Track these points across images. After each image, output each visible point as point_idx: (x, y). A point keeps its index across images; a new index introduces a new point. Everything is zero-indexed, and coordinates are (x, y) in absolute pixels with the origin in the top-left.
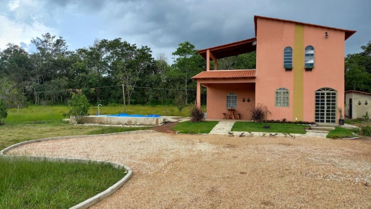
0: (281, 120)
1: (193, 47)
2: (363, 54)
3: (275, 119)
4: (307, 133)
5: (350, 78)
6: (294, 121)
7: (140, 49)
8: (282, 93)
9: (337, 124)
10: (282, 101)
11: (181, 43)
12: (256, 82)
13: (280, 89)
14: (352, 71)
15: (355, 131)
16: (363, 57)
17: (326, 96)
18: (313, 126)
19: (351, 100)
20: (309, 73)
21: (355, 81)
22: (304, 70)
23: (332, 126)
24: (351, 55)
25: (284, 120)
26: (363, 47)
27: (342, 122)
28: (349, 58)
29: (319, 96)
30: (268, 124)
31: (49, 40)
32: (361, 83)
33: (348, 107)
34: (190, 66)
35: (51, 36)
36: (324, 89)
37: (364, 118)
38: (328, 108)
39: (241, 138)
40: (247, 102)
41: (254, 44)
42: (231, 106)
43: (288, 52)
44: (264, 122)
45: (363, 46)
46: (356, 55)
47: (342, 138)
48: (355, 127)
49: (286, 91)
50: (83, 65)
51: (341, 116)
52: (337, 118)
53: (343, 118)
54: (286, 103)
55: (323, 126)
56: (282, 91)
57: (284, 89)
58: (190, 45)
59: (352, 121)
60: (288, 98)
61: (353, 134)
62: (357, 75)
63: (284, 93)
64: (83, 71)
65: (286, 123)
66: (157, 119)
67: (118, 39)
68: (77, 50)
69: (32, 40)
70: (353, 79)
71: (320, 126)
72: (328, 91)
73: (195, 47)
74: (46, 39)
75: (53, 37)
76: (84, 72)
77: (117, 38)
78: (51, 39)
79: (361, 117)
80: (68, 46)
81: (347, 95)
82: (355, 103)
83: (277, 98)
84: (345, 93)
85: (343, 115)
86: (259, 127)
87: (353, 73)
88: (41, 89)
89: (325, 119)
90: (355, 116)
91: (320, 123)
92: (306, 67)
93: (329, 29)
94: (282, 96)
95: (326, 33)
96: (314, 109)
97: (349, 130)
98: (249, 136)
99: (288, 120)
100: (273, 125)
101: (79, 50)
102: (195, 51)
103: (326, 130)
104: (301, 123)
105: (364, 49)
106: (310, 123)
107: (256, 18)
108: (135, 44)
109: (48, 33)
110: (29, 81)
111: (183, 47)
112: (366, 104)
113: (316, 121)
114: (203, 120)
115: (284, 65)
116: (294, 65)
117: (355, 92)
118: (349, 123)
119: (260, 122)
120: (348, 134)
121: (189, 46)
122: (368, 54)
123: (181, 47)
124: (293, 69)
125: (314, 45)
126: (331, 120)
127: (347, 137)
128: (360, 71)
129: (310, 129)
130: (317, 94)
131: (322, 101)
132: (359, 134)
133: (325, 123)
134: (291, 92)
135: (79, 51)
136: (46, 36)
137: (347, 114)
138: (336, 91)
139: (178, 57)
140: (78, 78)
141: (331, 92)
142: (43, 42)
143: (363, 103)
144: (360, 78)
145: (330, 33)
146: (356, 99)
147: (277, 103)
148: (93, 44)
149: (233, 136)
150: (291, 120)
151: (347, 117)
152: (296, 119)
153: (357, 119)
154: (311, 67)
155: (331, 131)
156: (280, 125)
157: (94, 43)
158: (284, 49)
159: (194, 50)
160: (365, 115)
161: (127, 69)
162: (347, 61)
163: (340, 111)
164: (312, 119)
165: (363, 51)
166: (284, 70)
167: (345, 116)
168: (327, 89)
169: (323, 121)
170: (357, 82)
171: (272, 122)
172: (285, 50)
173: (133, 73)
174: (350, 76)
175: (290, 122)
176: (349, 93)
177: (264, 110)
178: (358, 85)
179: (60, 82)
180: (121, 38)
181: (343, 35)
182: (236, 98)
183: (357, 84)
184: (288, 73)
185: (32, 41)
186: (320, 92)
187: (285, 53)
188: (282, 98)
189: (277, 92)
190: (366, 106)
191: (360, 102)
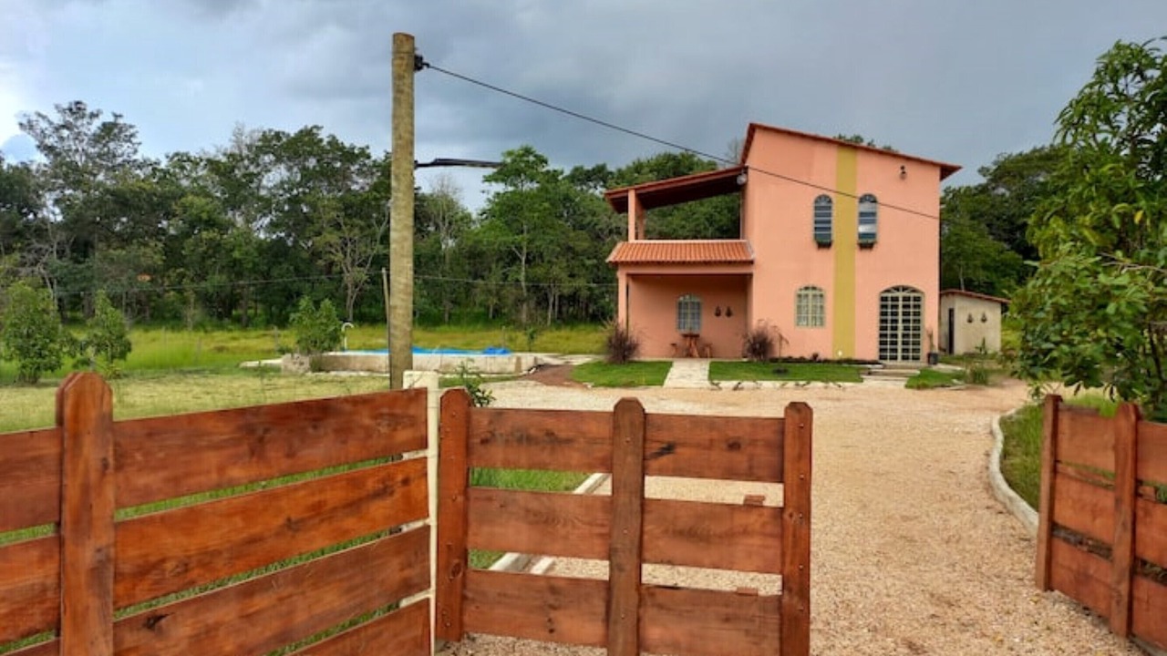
0: (808, 356)
1: (544, 161)
2: (983, 189)
3: (796, 355)
4: (865, 382)
5: (949, 253)
6: (836, 358)
7: (379, 161)
8: (810, 297)
9: (923, 363)
10: (810, 316)
11: (510, 149)
12: (754, 270)
13: (807, 288)
14: (956, 235)
15: (959, 376)
16: (982, 197)
17: (900, 303)
18: (875, 368)
19: (951, 312)
20: (866, 253)
21: (962, 263)
22: (857, 247)
23: (914, 368)
24: (954, 190)
25: (815, 356)
26: (983, 171)
27: (933, 358)
28: (948, 198)
29: (887, 304)
30: (784, 365)
31: (79, 123)
32: (975, 266)
33: (946, 329)
34: (536, 215)
35: (88, 112)
36: (897, 289)
37: (978, 351)
38: (906, 328)
39: (736, 393)
40: (726, 318)
41: (742, 179)
42: (688, 326)
43: (823, 208)
44: (775, 360)
45: (983, 168)
46: (965, 191)
47: (933, 387)
48: (959, 368)
49: (817, 293)
50: (210, 206)
51: (932, 346)
52: (925, 349)
53: (936, 350)
54: (819, 321)
55: (896, 367)
56: (810, 293)
57: (814, 288)
58: (535, 156)
59: (954, 358)
60: (822, 307)
61: (955, 381)
62: (968, 247)
63: (815, 296)
64: (210, 224)
65: (820, 362)
66: (519, 359)
67: (311, 130)
68: (171, 155)
69: (25, 122)
70: (958, 255)
71: (891, 367)
72: (906, 294)
73: (549, 162)
74: (71, 120)
75: (94, 116)
76: (213, 226)
77: (309, 127)
78: (85, 121)
79: (973, 350)
80: (140, 144)
81: (944, 298)
82: (960, 319)
83: (799, 307)
84: (941, 296)
85: (936, 342)
86: (764, 373)
87: (958, 241)
88: (78, 276)
89: (900, 354)
90: (960, 348)
91: (888, 362)
92: (861, 241)
93: (908, 159)
94: (810, 305)
95: (903, 168)
96: (875, 332)
97: (949, 375)
98: (753, 389)
99: (822, 356)
100: (792, 367)
101: (177, 154)
102: (548, 172)
103: (902, 375)
104: (849, 361)
105: (984, 176)
106: (869, 363)
107: (753, 129)
108: (368, 147)
109: (78, 103)
110: (29, 251)
111: (514, 161)
112: (984, 320)
113: (882, 358)
114: (636, 359)
115: (816, 235)
116: (836, 235)
117: (961, 294)
118: (948, 363)
119: (764, 362)
120: (944, 382)
121: (531, 158)
122: (994, 189)
123: (509, 160)
124: (833, 246)
125: (877, 194)
126: (911, 354)
127: (943, 386)
128: (975, 236)
129: (870, 374)
130: (884, 299)
131: (893, 314)
132: (966, 382)
133: (899, 362)
134: (829, 296)
135: (176, 159)
136: (70, 110)
137: (944, 345)
138: (922, 293)
139: (499, 187)
140: (197, 245)
141: (912, 295)
142: (57, 129)
143: (977, 318)
144: (975, 254)
145: (910, 168)
146: (965, 308)
147: (799, 319)
148: (230, 140)
149: (720, 389)
150: (830, 357)
151: (944, 350)
152: (840, 353)
153: (965, 354)
154: (870, 241)
155: (913, 377)
156: (807, 367)
157: (233, 138)
158: (813, 199)
159: (544, 170)
160: (979, 344)
161: (347, 220)
162: (943, 206)
163: (931, 336)
164: (873, 354)
165: (983, 180)
166: (815, 245)
167: (940, 348)
168: (904, 289)
169: (895, 358)
170: (967, 264)
171: (789, 360)
172: (816, 202)
173: (366, 232)
174: (950, 248)
175: (826, 361)
176: (947, 294)
177: (771, 335)
178: (970, 271)
179: (139, 256)
180: (320, 125)
181: (937, 173)
182: (699, 308)
183: (968, 268)
184: (824, 252)
185: (21, 124)
186: (889, 295)
187: (816, 208)
188: (810, 308)
189: (800, 296)
190: (982, 324)
191: (970, 316)
